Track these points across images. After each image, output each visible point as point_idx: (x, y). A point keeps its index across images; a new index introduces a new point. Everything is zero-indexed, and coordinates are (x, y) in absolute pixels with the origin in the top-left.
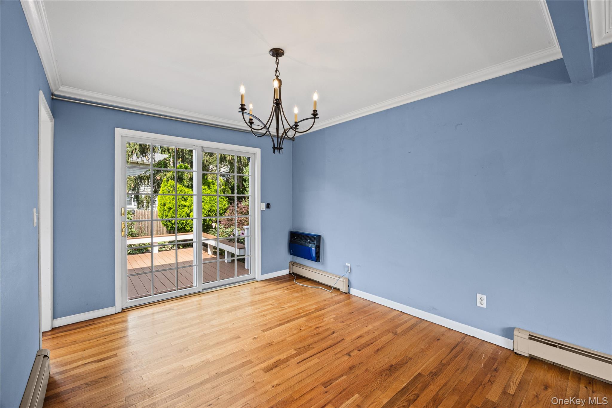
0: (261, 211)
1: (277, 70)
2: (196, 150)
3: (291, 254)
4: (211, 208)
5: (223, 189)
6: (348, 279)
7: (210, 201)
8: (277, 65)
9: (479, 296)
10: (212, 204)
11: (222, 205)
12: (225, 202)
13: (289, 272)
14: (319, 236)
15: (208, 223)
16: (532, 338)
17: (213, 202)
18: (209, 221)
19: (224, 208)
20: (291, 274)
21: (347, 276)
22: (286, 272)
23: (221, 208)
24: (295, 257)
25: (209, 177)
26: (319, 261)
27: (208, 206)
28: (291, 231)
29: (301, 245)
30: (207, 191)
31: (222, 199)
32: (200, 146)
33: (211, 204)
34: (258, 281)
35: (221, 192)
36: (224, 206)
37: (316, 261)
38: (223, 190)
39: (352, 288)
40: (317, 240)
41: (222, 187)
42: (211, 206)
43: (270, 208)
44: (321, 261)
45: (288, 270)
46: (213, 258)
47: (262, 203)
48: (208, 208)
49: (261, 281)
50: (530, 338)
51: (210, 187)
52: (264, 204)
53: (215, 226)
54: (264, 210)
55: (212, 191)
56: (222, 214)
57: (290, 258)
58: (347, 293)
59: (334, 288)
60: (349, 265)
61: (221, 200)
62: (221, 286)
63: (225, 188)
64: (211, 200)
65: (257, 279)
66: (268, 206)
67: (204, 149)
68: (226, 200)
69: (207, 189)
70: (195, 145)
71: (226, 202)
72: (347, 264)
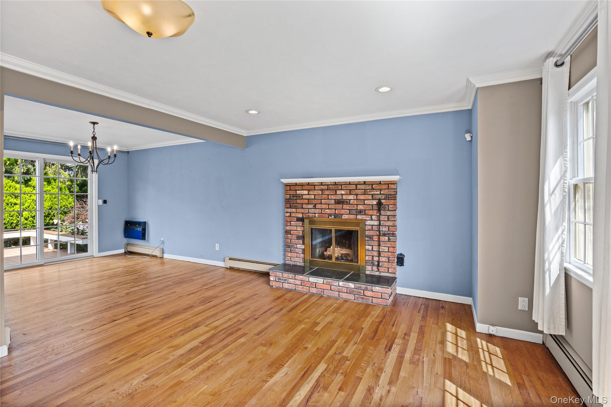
0: (99, 206)
1: (94, 131)
2: (38, 161)
3: (125, 237)
4: (52, 206)
5: (69, 185)
6: (163, 249)
7: (50, 198)
8: (94, 129)
9: (216, 244)
10: (54, 202)
11: (67, 203)
12: (70, 200)
13: (125, 251)
14: (146, 222)
15: (48, 222)
16: (230, 259)
17: (55, 199)
18: (49, 220)
19: (69, 206)
20: (126, 252)
21: (161, 246)
22: (122, 251)
23: (66, 206)
24: (129, 239)
25: (50, 172)
26: (145, 240)
27: (47, 204)
28: (126, 220)
29: (133, 229)
30: (47, 187)
31: (67, 197)
32: (42, 158)
33: (52, 201)
34: (95, 257)
35: (65, 188)
36: (70, 203)
37: (142, 240)
38: (68, 187)
39: (165, 254)
40: (144, 225)
41: (67, 183)
42: (53, 204)
43: (106, 203)
44: (146, 239)
45: (124, 249)
46: (54, 251)
47: (99, 200)
48: (48, 206)
49: (98, 257)
50: (229, 259)
51: (51, 183)
52: (101, 200)
53: (57, 222)
54: (101, 204)
55: (52, 188)
56: (66, 212)
57: (125, 240)
58: (161, 257)
59: (152, 256)
60: (163, 239)
61: (65, 197)
62: (61, 261)
63: (71, 184)
64: (52, 197)
65: (94, 256)
66: (105, 202)
67: (46, 160)
68: (72, 197)
69: (47, 186)
70: (37, 157)
71: (72, 200)
72: (162, 239)
